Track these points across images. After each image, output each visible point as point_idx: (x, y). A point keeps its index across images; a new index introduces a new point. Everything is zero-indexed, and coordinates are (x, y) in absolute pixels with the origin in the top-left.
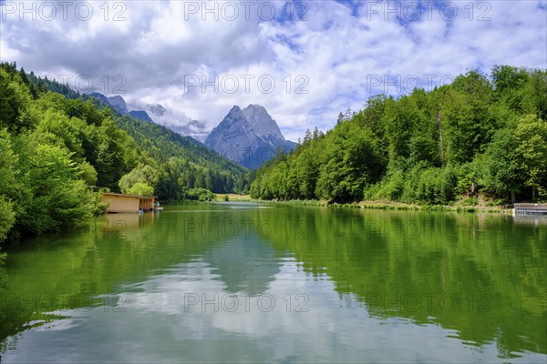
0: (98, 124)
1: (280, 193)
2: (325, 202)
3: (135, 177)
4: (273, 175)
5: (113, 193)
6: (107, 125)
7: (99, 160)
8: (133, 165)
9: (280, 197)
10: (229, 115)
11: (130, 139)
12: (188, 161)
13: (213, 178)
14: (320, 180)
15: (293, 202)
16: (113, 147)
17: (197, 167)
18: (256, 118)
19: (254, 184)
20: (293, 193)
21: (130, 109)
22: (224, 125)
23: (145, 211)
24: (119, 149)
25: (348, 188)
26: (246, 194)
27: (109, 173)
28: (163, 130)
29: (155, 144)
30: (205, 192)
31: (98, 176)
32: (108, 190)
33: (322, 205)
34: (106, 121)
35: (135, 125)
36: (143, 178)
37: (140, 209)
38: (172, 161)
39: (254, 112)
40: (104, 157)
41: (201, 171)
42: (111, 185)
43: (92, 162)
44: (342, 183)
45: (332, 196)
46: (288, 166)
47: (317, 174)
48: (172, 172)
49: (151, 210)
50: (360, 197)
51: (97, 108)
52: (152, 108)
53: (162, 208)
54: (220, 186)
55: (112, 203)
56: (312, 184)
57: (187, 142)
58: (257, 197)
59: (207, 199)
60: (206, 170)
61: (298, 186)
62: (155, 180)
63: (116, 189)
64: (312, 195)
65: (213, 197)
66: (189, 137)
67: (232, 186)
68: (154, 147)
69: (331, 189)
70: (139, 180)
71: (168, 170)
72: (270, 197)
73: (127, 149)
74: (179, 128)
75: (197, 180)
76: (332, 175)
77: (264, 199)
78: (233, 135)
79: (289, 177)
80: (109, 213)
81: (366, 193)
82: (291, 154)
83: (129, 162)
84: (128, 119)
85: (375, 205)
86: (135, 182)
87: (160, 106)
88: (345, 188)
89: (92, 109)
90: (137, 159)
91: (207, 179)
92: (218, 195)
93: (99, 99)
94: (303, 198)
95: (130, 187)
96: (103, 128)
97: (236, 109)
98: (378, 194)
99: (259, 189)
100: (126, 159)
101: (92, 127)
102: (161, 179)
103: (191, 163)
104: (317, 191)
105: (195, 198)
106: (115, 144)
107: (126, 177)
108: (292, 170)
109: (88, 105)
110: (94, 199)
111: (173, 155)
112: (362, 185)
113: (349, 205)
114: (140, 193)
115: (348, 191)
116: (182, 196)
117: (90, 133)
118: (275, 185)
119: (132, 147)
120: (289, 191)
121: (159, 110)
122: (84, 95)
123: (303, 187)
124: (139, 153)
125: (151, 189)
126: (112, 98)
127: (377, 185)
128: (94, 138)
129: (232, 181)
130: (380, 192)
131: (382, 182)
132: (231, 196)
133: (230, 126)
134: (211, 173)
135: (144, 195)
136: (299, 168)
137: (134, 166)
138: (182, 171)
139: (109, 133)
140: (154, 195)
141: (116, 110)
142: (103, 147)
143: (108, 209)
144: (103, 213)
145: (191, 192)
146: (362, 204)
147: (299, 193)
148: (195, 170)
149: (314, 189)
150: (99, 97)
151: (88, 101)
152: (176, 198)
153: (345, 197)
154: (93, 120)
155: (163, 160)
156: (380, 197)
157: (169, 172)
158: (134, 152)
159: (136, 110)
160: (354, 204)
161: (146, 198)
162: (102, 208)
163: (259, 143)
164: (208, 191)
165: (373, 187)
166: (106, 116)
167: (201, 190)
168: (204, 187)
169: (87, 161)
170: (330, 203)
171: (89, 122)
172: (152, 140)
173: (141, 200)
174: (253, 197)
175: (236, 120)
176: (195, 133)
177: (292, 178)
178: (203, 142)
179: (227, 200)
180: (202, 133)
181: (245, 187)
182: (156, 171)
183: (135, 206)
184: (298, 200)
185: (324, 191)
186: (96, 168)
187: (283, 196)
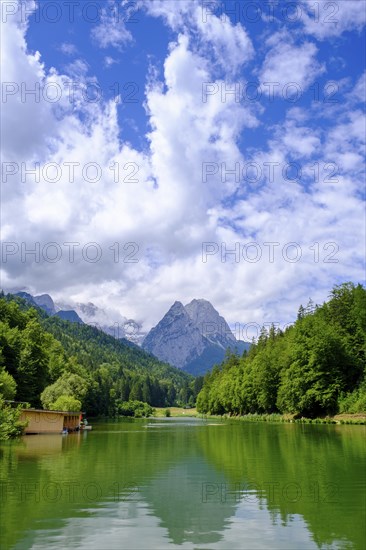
0: (22, 327)
1: (234, 405)
2: (291, 417)
3: (59, 388)
4: (224, 384)
5: (33, 409)
6: (32, 328)
7: (21, 368)
8: (58, 374)
9: (234, 411)
10: (170, 313)
11: (57, 343)
12: (121, 368)
13: (151, 388)
14: (282, 388)
15: (249, 417)
16: (36, 353)
17: (133, 374)
18: (201, 315)
19: (201, 395)
20: (249, 406)
21: (58, 309)
22: (164, 324)
23: (70, 431)
24: (43, 356)
25: (318, 398)
26: (192, 407)
27: (30, 384)
28: (94, 333)
29: (84, 348)
30: (142, 406)
31: (17, 388)
32: (28, 405)
33: (287, 419)
34: (31, 323)
35: (63, 326)
36: (69, 390)
37: (64, 429)
38: (103, 369)
39: (198, 308)
40: (25, 364)
41: (138, 379)
42: (31, 399)
43: (12, 371)
44: (309, 392)
45: (298, 409)
46: (242, 372)
47: (277, 381)
48: (103, 381)
49: (77, 429)
50: (332, 409)
51: (21, 308)
52: (83, 307)
53: (90, 427)
54: (159, 397)
55: (32, 422)
56: (273, 392)
57: (122, 345)
58: (206, 412)
59: (144, 415)
60: (143, 377)
61: (255, 397)
62: (83, 391)
63: (37, 404)
64: (273, 408)
65: (151, 412)
66: (124, 339)
67: (174, 397)
68: (83, 352)
69: (297, 400)
70: (65, 392)
71: (99, 379)
72: (221, 411)
73: (52, 356)
75: (132, 391)
76: (297, 381)
77: (213, 413)
78: (175, 335)
79: (243, 385)
80: (28, 434)
81: (342, 404)
82: (245, 356)
83: (53, 371)
84: (55, 320)
85: (355, 420)
86: (60, 394)
87: (92, 304)
88: (313, 398)
89: (15, 310)
90: (63, 367)
91: (145, 389)
92: (157, 409)
93: (24, 299)
94: (261, 411)
95: (54, 401)
96: (27, 332)
97: (178, 305)
98: (356, 406)
99: (207, 401)
100: (51, 366)
101: (15, 330)
102: (90, 390)
103: (125, 370)
104: (279, 401)
105: (130, 413)
106: (39, 349)
107: (49, 389)
108: (246, 376)
109: (12, 306)
110: (11, 417)
111: (105, 361)
112: (336, 394)
113: (321, 420)
114: (65, 409)
115: (319, 402)
116: (115, 411)
117: (11, 337)
118: (226, 396)
119: (58, 352)
120: (244, 403)
121: (91, 309)
122: (9, 295)
123: (262, 398)
124: (66, 359)
125: (78, 403)
126: (39, 297)
127: (354, 394)
128: (16, 344)
129: (174, 391)
130: (359, 402)
131: (360, 390)
132: (173, 411)
133: (171, 325)
134: (148, 381)
135: (69, 411)
136: (254, 371)
137: (60, 375)
138: (115, 380)
139: (34, 337)
140: (81, 410)
141: (43, 311)
142: (25, 353)
143: (26, 430)
144: (21, 435)
145: (125, 406)
146: (337, 419)
147: (257, 405)
148: (130, 378)
149: (275, 401)
150: (24, 297)
151: (13, 302)
152: (107, 414)
153: (314, 410)
154: (17, 323)
155: (93, 367)
156: (360, 409)
157: (100, 382)
158: (60, 358)
159: (65, 309)
160: (327, 418)
161: (72, 414)
162: (20, 428)
163: (205, 344)
164: (146, 404)
165: (351, 397)
166: (31, 317)
167: (137, 402)
168: (141, 399)
169: (6, 370)
170: (296, 418)
171: (12, 325)
172: (81, 344)
173: (65, 418)
174: (200, 412)
175: (178, 318)
177: (246, 386)
178: (140, 344)
179: (168, 415)
181: (190, 399)
182: (84, 381)
183: (58, 425)
184: (256, 414)
185: (288, 402)
186: (16, 378)
187: (237, 410)
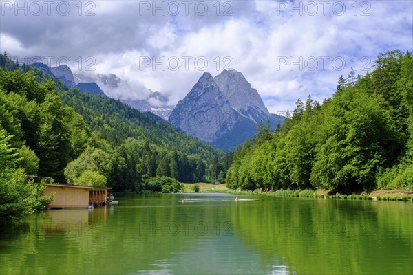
0: (40, 100)
1: (266, 181)
2: (325, 193)
3: (84, 163)
4: (255, 159)
5: (58, 185)
6: (51, 101)
7: (42, 143)
8: (81, 148)
9: (264, 186)
10: (198, 85)
11: (78, 117)
12: (147, 142)
13: (179, 163)
14: (316, 164)
15: (281, 193)
16: (57, 127)
17: (159, 149)
18: (232, 87)
19: (232, 170)
20: (281, 182)
21: (78, 81)
22: (192, 97)
23: (96, 206)
24: (64, 131)
25: (354, 174)
26: (221, 183)
27: (53, 159)
28: (118, 105)
29: (108, 122)
30: (170, 181)
31: (39, 163)
32: (52, 180)
33: (321, 195)
34: (49, 96)
35: (84, 100)
36: (93, 165)
37: (90, 204)
38: (129, 143)
39: (229, 80)
40: (46, 139)
41: (164, 154)
42: (55, 174)
43: (33, 146)
44: (346, 168)
45: (333, 185)
46: (275, 147)
47: (312, 156)
48: (129, 156)
49: (104, 204)
50: (370, 185)
51: (39, 80)
52: (104, 78)
53: (117, 202)
54: (189, 173)
55: (57, 196)
56: (306, 170)
57: (148, 119)
58: (236, 187)
59: (171, 190)
60: (170, 153)
61: (288, 172)
62: (108, 166)
63: (61, 179)
64: (307, 185)
65: (179, 187)
66: (149, 113)
67: (203, 173)
68: (106, 126)
69: (332, 175)
70: (89, 166)
71: (124, 155)
72: (252, 187)
73: (74, 131)
74: (137, 102)
75: (159, 166)
76: (332, 157)
77: (244, 189)
78: (204, 109)
79: (276, 160)
80: (53, 208)
81: (379, 181)
82: (278, 130)
83: (76, 145)
84: (75, 92)
85: (392, 196)
86: (84, 170)
87: (114, 76)
88: (350, 174)
89: (32, 82)
90: (86, 142)
91: (172, 164)
92: (185, 185)
94: (294, 187)
95: (78, 176)
96: (46, 105)
97: (206, 76)
98: (395, 182)
99: (237, 176)
100: (73, 141)
101: (33, 103)
102: (115, 165)
103: (152, 145)
104: (313, 177)
105: (157, 188)
106: (60, 123)
107: (73, 165)
108: (279, 152)
109: (28, 77)
110: (34, 192)
111: (130, 136)
112: (374, 170)
113: (357, 197)
114: (90, 184)
115: (355, 178)
116: (142, 187)
117: (30, 110)
118: (257, 171)
119: (80, 126)
120: (276, 178)
121: (113, 81)
122: (24, 66)
123: (295, 174)
124: (88, 134)
125: (101, 178)
126: (57, 68)
127: (394, 170)
128: (36, 117)
129: (203, 167)
130: (399, 178)
131: (400, 165)
132: (203, 187)
133: (199, 98)
134: (176, 156)
135: (95, 186)
136: (289, 146)
137: (83, 150)
138: (141, 155)
139: (53, 110)
140: (107, 185)
141: (62, 82)
142: (46, 127)
143: (51, 204)
144: (46, 209)
145: (152, 182)
146: (374, 195)
147: (291, 182)
148: (157, 153)
149: (309, 177)
150: (41, 68)
151: (29, 73)
152: (134, 189)
153: (351, 185)
154: (34, 95)
155: (117, 142)
156: (399, 185)
157: (126, 157)
158: (83, 133)
159: (85, 81)
160: (363, 195)
161: (97, 189)
162: (44, 202)
163: (236, 118)
164: (173, 179)
165: (389, 173)
166: (50, 89)
167: (164, 178)
168: (169, 174)
169: (26, 145)
170: (330, 193)
171: (30, 98)
172: (104, 118)
173: (91, 192)
174: (229, 187)
175: (207, 90)
176: (156, 107)
177: (279, 162)
178: (166, 118)
179: (197, 191)
180: (165, 107)
181: (220, 173)
182: (109, 154)
183: (83, 199)
184: (288, 190)
185: (322, 178)
186: (38, 153)
187: (269, 185)
